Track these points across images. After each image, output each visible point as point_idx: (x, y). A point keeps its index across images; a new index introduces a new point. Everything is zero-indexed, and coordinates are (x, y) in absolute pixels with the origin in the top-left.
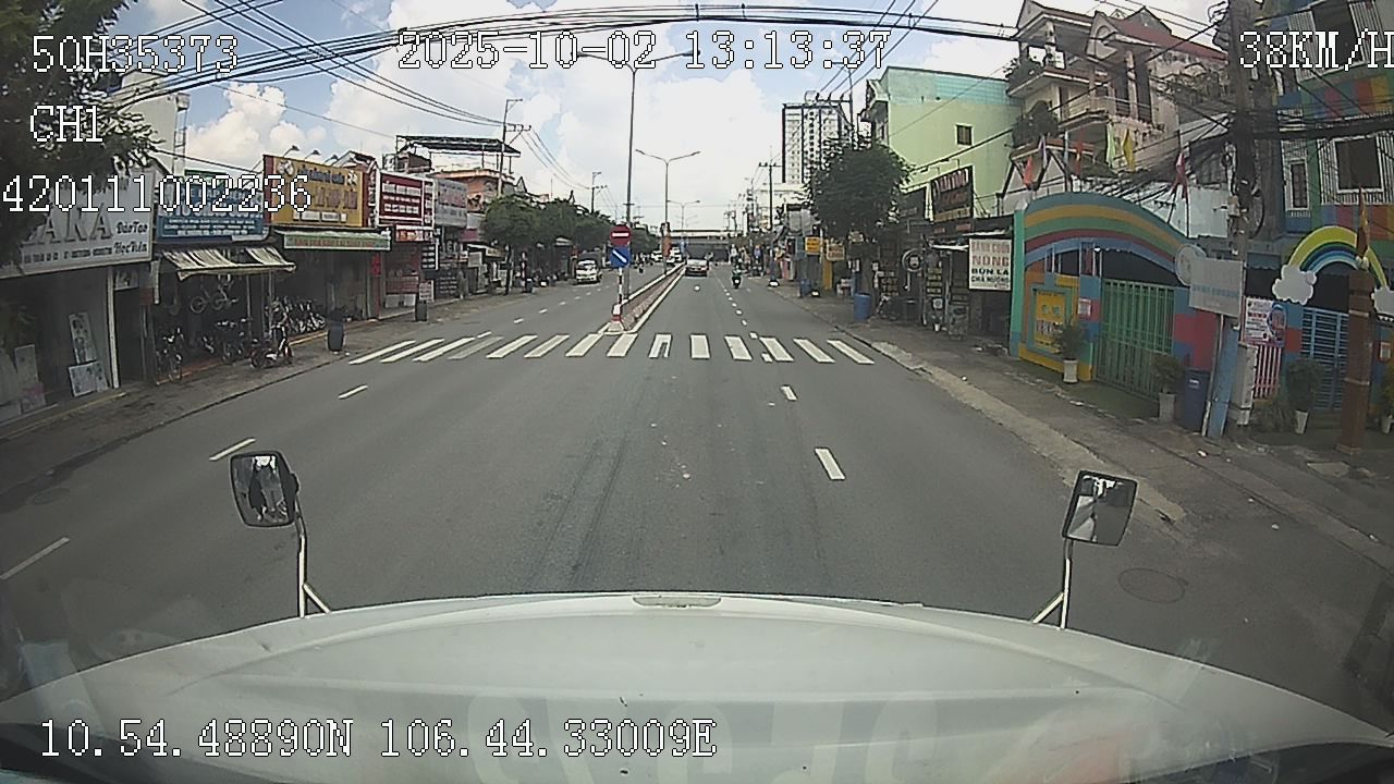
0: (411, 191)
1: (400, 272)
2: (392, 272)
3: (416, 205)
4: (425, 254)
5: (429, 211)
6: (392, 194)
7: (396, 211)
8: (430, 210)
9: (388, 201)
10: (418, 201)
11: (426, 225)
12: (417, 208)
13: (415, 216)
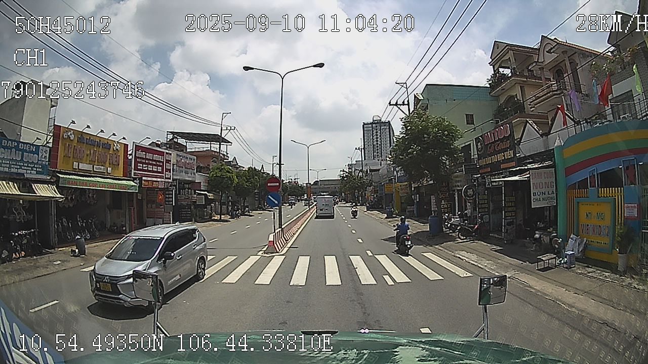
0: (156, 157)
1: (154, 206)
2: (149, 205)
3: (160, 166)
4: (167, 196)
5: (167, 170)
6: (143, 159)
7: (146, 168)
8: (170, 169)
9: (141, 163)
10: (161, 164)
11: (166, 178)
12: (161, 168)
13: (160, 172)
